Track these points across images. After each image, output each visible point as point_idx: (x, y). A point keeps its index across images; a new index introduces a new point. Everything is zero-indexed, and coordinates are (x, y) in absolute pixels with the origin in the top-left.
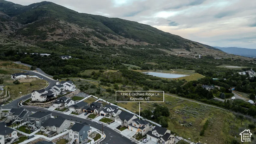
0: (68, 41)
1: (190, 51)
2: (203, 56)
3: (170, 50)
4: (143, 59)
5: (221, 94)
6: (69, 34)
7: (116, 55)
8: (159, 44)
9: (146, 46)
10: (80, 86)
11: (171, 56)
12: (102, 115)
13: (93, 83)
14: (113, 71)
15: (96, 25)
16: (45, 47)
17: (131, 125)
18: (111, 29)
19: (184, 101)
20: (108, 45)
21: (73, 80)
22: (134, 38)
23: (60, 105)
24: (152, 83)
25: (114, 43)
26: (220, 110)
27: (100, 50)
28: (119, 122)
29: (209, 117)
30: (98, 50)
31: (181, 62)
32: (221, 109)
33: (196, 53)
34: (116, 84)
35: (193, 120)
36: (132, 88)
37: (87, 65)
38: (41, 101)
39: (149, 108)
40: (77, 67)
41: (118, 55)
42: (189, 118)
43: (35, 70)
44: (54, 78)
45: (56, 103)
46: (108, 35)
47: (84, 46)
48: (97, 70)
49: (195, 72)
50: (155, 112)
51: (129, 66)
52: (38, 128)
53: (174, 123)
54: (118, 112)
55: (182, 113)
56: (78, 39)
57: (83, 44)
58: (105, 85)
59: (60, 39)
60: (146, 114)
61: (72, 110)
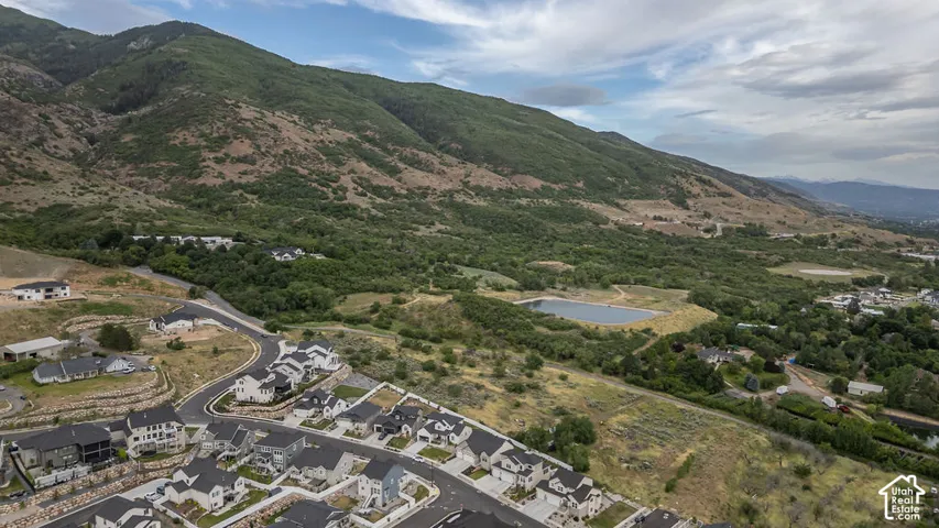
0: (274, 182)
1: (687, 208)
2: (730, 229)
3: (618, 205)
4: (524, 246)
5: (748, 378)
6: (275, 156)
7: (433, 229)
8: (580, 185)
9: (536, 190)
10: (348, 352)
11: (619, 229)
12: (424, 438)
13: (380, 340)
14: (432, 299)
15: (361, 114)
16: (199, 206)
17: (498, 465)
18: (413, 128)
19: (641, 398)
20: (404, 192)
21: (323, 333)
22: (493, 161)
23: (312, 412)
24: (553, 341)
25: (426, 183)
26: (735, 426)
27: (380, 215)
28: (467, 458)
29: (699, 445)
30: (374, 212)
31: (651, 256)
32: (740, 422)
33: (707, 215)
34: (447, 344)
35: (656, 452)
36: (494, 357)
37: (353, 279)
38: (261, 401)
39: (543, 419)
40: (326, 286)
41: (439, 231)
42: (646, 447)
43: (202, 298)
44: (267, 327)
45: (302, 406)
46: (404, 153)
47: (327, 198)
48: (385, 296)
49: (689, 301)
50: (557, 434)
51: (480, 277)
52: (279, 471)
53: (607, 462)
54: (463, 433)
55: (630, 433)
56: (305, 172)
57: (322, 192)
58: (417, 348)
59: (245, 173)
60: (536, 439)
61: (345, 424)
